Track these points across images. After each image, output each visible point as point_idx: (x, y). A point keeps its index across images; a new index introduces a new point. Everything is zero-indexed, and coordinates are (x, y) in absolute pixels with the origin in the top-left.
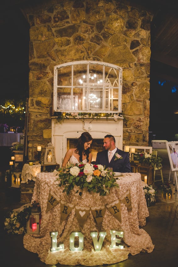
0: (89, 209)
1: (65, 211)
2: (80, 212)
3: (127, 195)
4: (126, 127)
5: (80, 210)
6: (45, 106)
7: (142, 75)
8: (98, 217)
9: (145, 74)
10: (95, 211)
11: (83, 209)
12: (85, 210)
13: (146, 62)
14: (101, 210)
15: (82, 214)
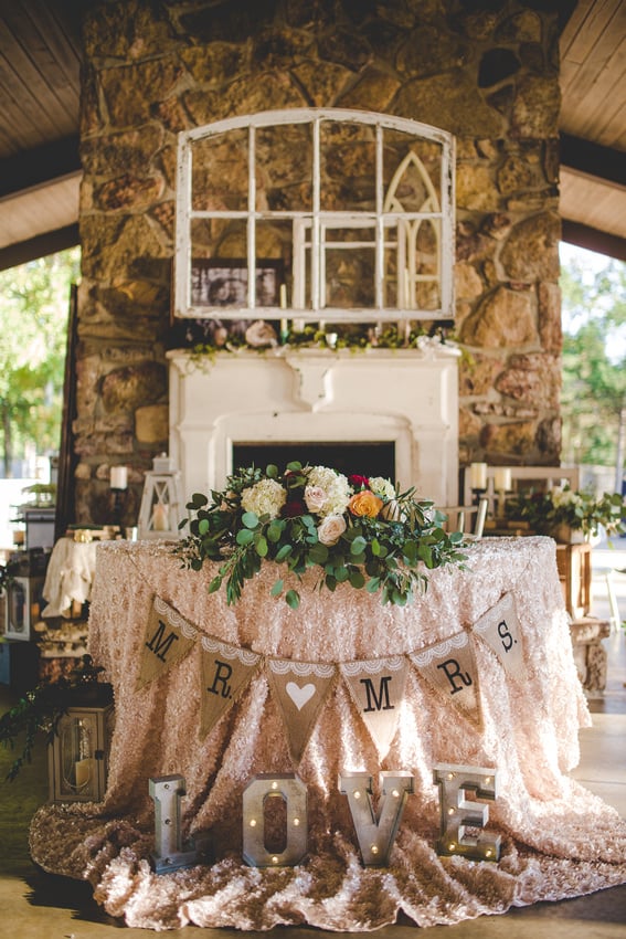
0: (330, 672)
1: (220, 684)
2: (291, 688)
3: (503, 612)
4: (468, 391)
5: (291, 677)
6: (143, 313)
7: (529, 184)
8: (374, 710)
9: (542, 181)
10: (362, 681)
11: (305, 671)
12: (312, 679)
13: (543, 136)
14: (390, 678)
15: (301, 696)
